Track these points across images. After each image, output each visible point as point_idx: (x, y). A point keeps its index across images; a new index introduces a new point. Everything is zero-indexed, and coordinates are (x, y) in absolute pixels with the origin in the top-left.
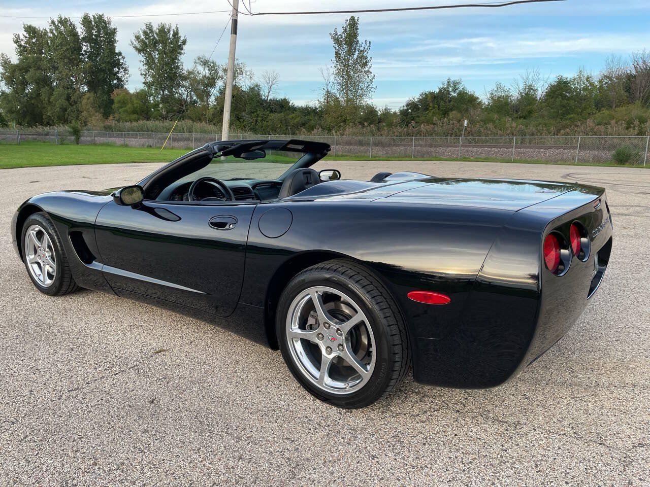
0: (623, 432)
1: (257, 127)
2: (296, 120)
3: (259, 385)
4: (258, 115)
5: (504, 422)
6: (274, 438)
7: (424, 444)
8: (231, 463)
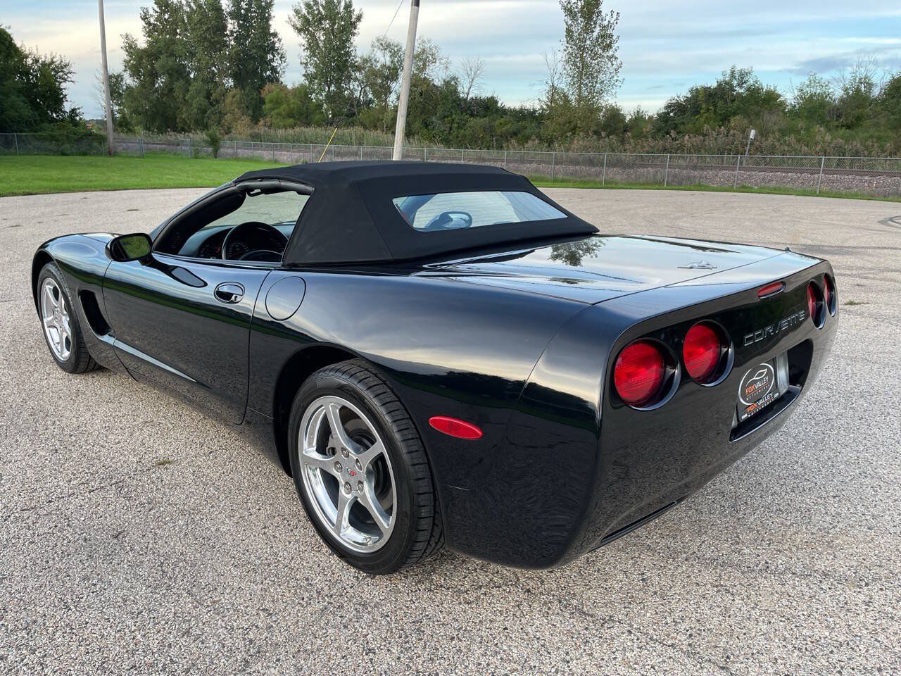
0: (769, 651)
1: (451, 137)
2: (506, 128)
3: (268, 524)
4: (453, 120)
5: (589, 615)
6: (247, 607)
7: (453, 639)
8: (171, 639)
